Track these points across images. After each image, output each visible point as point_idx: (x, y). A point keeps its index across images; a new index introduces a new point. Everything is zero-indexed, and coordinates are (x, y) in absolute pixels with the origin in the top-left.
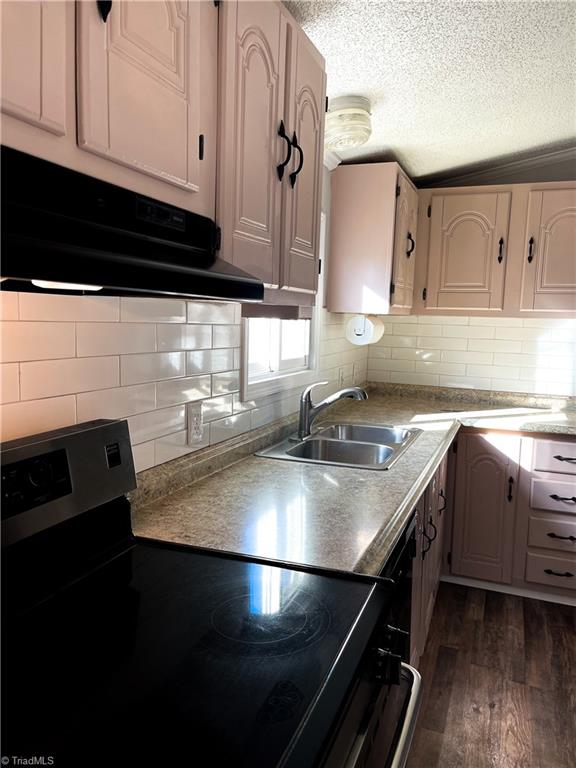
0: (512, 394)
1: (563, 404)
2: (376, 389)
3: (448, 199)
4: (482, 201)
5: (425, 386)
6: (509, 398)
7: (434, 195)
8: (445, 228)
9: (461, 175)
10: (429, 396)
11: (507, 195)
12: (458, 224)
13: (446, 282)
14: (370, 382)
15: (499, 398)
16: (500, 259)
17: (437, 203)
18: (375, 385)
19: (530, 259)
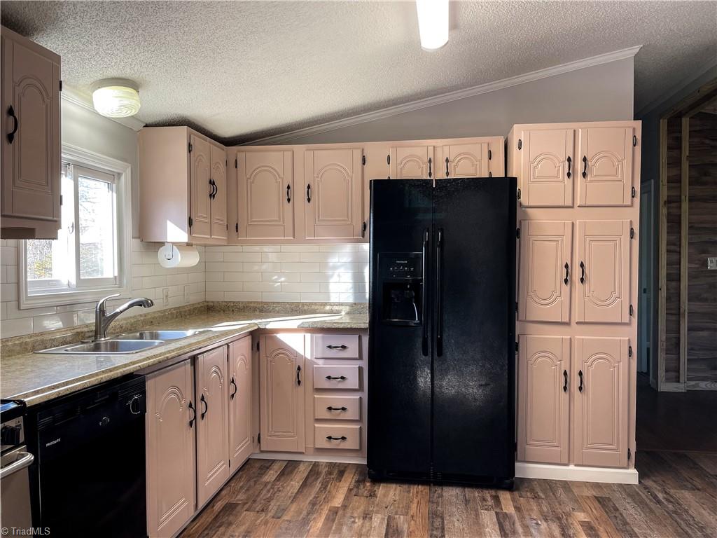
0: (316, 304)
1: (347, 309)
2: (213, 307)
3: (248, 154)
4: (274, 156)
5: (251, 302)
6: (313, 307)
7: (239, 151)
8: (248, 176)
9: (264, 137)
10: (255, 309)
11: (290, 153)
12: (256, 174)
13: (251, 218)
14: (208, 302)
15: (306, 308)
16: (289, 200)
17: (241, 157)
18: (212, 304)
19: (309, 200)
